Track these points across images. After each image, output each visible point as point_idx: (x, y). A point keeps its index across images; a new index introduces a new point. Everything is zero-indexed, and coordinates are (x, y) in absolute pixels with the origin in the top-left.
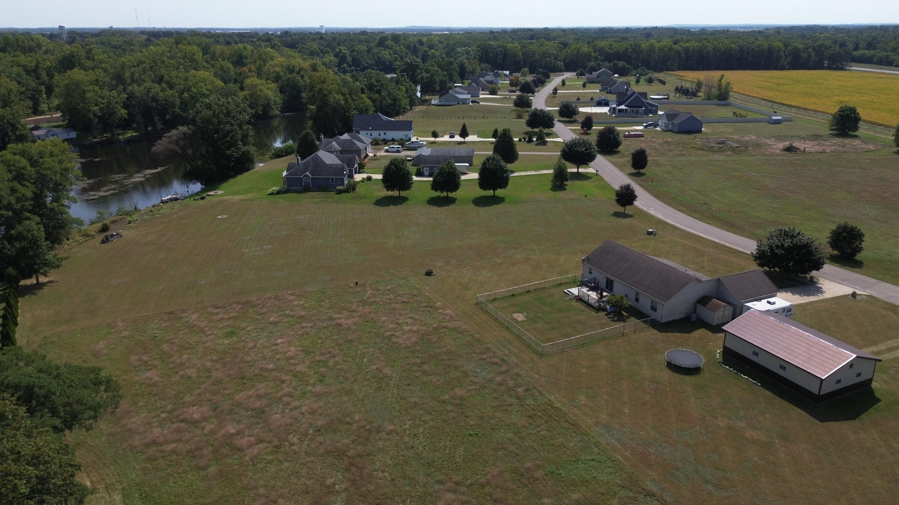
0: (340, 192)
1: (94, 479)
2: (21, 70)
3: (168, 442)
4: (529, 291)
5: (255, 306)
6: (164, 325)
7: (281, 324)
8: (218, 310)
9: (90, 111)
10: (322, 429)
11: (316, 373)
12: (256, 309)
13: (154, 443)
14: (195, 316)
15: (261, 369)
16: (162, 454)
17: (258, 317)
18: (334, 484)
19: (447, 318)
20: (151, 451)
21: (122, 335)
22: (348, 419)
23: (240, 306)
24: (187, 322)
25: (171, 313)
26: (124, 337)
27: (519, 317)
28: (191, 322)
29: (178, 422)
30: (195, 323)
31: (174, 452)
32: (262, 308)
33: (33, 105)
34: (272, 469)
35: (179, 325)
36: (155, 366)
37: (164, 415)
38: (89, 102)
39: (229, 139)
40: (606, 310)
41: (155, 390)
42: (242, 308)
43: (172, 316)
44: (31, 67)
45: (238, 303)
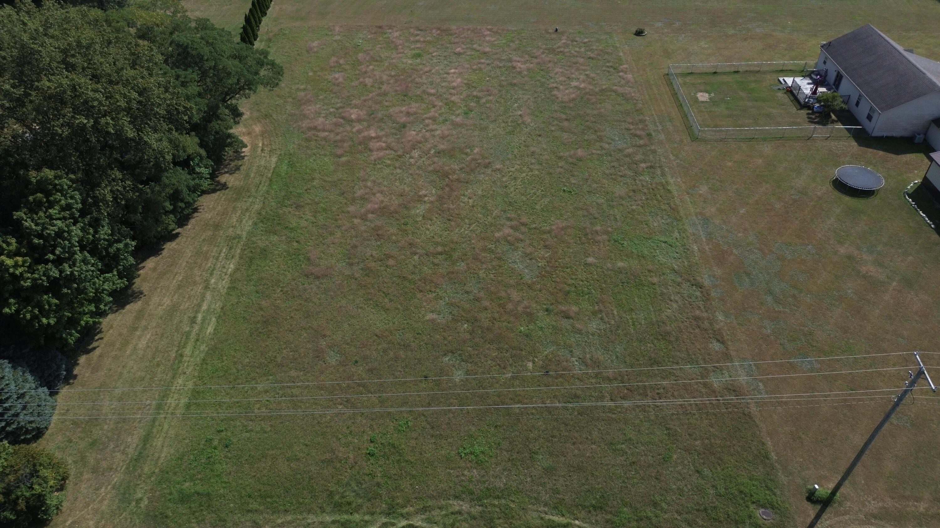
1: (266, 143)
3: (324, 130)
4: (737, 71)
5: (451, 35)
6: (369, 37)
7: (463, 56)
8: (419, 32)
10: (442, 153)
11: (466, 106)
12: (450, 37)
13: (315, 128)
14: (397, 34)
15: (424, 91)
16: (316, 138)
17: (448, 45)
18: (425, 196)
19: (623, 82)
20: (310, 134)
21: (334, 39)
22: (468, 150)
23: (438, 32)
24: (388, 38)
25: (380, 27)
26: (335, 41)
27: (703, 97)
28: (391, 38)
29: (339, 118)
30: (394, 40)
31: (325, 139)
32: (457, 37)
34: (386, 171)
35: (381, 39)
36: (346, 70)
37: (332, 110)
40: (813, 110)
41: (336, 89)
42: (438, 34)
43: (380, 30)
45: (439, 29)
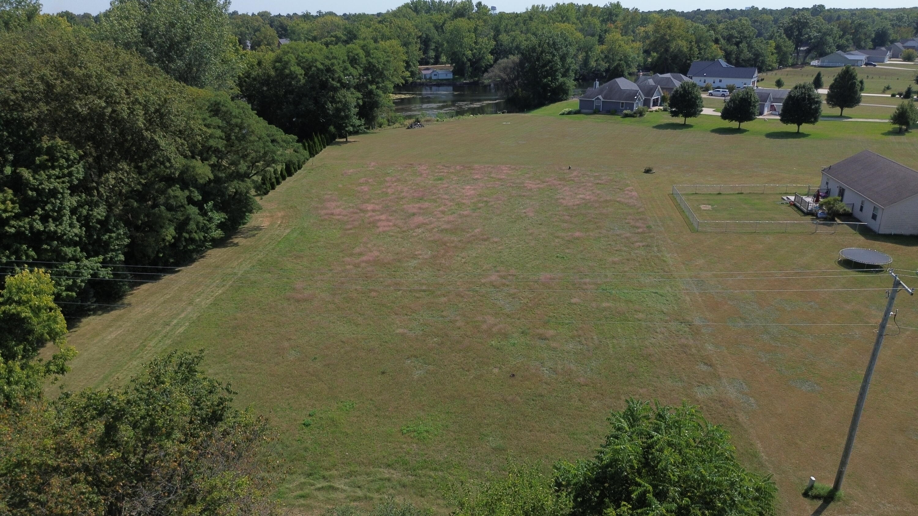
0: (626, 116)
1: (284, 222)
2: (432, 25)
3: (339, 215)
4: (742, 193)
5: (473, 169)
6: (399, 169)
7: (480, 180)
8: (444, 168)
9: (464, 54)
10: (444, 231)
11: (474, 206)
13: (332, 214)
14: (424, 168)
15: (439, 197)
16: (330, 220)
17: (468, 175)
18: (420, 255)
19: (627, 197)
20: (326, 217)
22: (470, 230)
27: (706, 207)
28: (418, 170)
29: (356, 209)
30: (421, 171)
31: (338, 220)
32: (477, 171)
33: (435, 56)
34: (389, 239)
35: (409, 170)
36: (372, 185)
37: (351, 205)
38: (465, 47)
39: (548, 68)
40: (816, 216)
41: (360, 194)
42: (461, 169)
43: (410, 166)
44: (440, 24)
45: (463, 166)
